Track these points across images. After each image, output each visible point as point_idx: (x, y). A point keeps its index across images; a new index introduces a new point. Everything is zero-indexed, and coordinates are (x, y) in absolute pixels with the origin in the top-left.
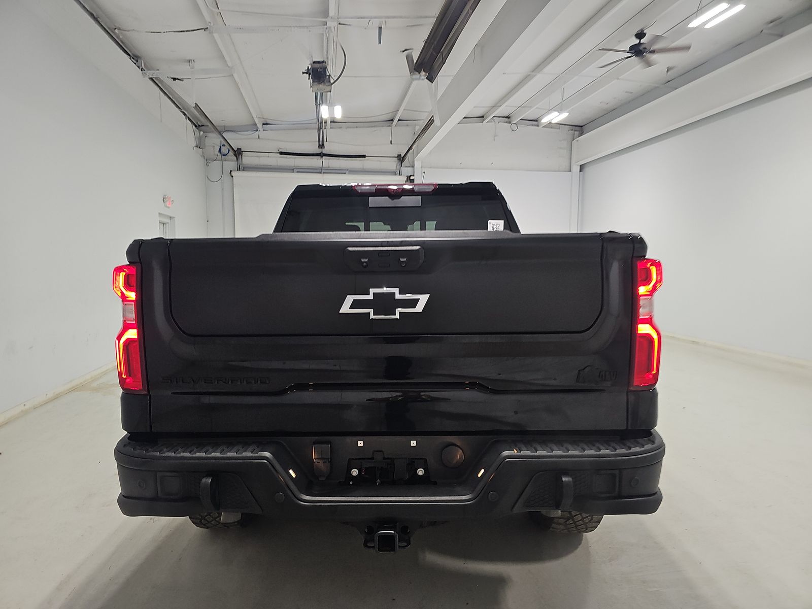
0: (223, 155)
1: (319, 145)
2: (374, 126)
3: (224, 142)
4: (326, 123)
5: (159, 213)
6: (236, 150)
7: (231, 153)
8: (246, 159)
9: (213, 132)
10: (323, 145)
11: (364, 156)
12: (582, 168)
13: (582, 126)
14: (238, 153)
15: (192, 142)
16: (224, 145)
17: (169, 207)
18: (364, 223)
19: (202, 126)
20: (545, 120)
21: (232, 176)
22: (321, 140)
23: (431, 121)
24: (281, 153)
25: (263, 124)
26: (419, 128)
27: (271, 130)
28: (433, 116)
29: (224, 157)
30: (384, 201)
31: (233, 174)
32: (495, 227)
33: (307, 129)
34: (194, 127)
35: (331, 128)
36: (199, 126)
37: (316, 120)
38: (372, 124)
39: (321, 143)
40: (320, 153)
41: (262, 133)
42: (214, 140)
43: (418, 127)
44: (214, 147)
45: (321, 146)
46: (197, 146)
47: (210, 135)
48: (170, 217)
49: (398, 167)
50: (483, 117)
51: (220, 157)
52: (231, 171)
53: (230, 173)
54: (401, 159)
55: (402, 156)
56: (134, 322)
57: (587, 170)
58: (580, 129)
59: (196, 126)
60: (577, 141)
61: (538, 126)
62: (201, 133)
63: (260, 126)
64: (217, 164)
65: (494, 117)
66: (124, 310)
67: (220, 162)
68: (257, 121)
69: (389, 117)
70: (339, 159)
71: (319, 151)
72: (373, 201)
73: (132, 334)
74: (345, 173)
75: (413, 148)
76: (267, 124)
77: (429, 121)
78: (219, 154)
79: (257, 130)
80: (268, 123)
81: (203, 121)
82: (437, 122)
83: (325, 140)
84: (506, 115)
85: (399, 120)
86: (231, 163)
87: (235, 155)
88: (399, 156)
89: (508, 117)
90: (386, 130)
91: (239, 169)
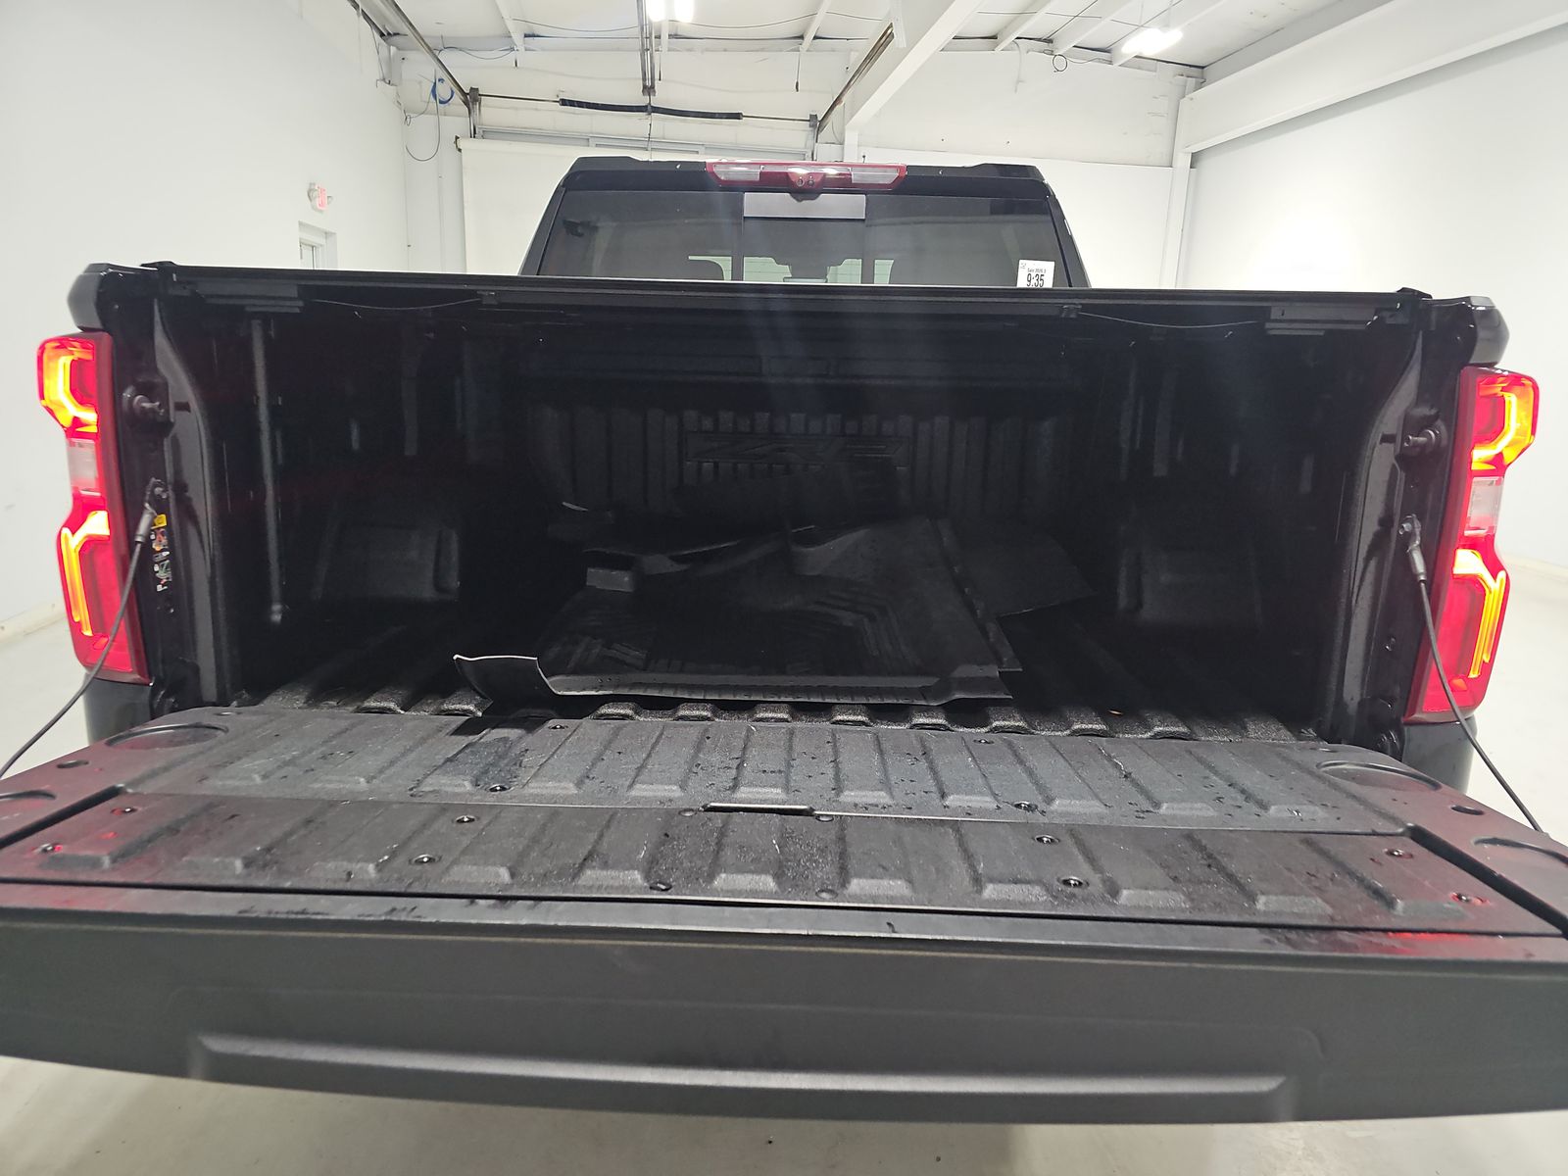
0: (441, 102)
1: (645, 87)
2: (762, 50)
3: (442, 74)
4: (658, 37)
5: (300, 224)
6: (467, 91)
7: (457, 98)
8: (491, 113)
9: (418, 50)
10: (653, 87)
11: (737, 116)
12: (1195, 159)
13: (1203, 67)
14: (472, 98)
15: (374, 71)
16: (441, 80)
17: (321, 211)
18: (730, 258)
19: (395, 34)
20: (1130, 48)
21: (460, 150)
22: (648, 75)
23: (887, 37)
24: (564, 102)
25: (526, 36)
26: (857, 57)
27: (543, 50)
28: (891, 26)
29: (442, 105)
30: (779, 204)
31: (461, 144)
32: (1033, 274)
33: (618, 50)
34: (377, 36)
35: (669, 50)
36: (389, 34)
37: (638, 29)
38: (759, 44)
39: (648, 83)
40: (646, 106)
41: (521, 55)
42: (420, 69)
43: (857, 54)
44: (420, 83)
45: (649, 90)
46: (384, 80)
47: (411, 55)
48: (326, 233)
49: (811, 142)
50: (994, 37)
51: (433, 105)
52: (457, 138)
53: (456, 142)
54: (817, 124)
55: (820, 119)
56: (98, 494)
57: (1206, 164)
58: (1198, 72)
59: (382, 35)
60: (1192, 99)
61: (1110, 63)
62: (393, 49)
63: (517, 38)
64: (429, 120)
65: (1018, 38)
66: (72, 461)
67: (432, 118)
68: (511, 26)
69: (793, 29)
70: (684, 121)
71: (643, 101)
72: (755, 204)
73: (98, 524)
74: (697, 152)
75: (844, 99)
76: (534, 36)
77: (881, 39)
78: (432, 99)
79: (512, 49)
80: (537, 33)
81: (395, 23)
82: (899, 40)
83: (657, 76)
84: (1044, 34)
85: (815, 38)
86: (456, 119)
87: (466, 103)
88: (814, 117)
89: (1049, 41)
90: (788, 58)
91: (474, 134)
